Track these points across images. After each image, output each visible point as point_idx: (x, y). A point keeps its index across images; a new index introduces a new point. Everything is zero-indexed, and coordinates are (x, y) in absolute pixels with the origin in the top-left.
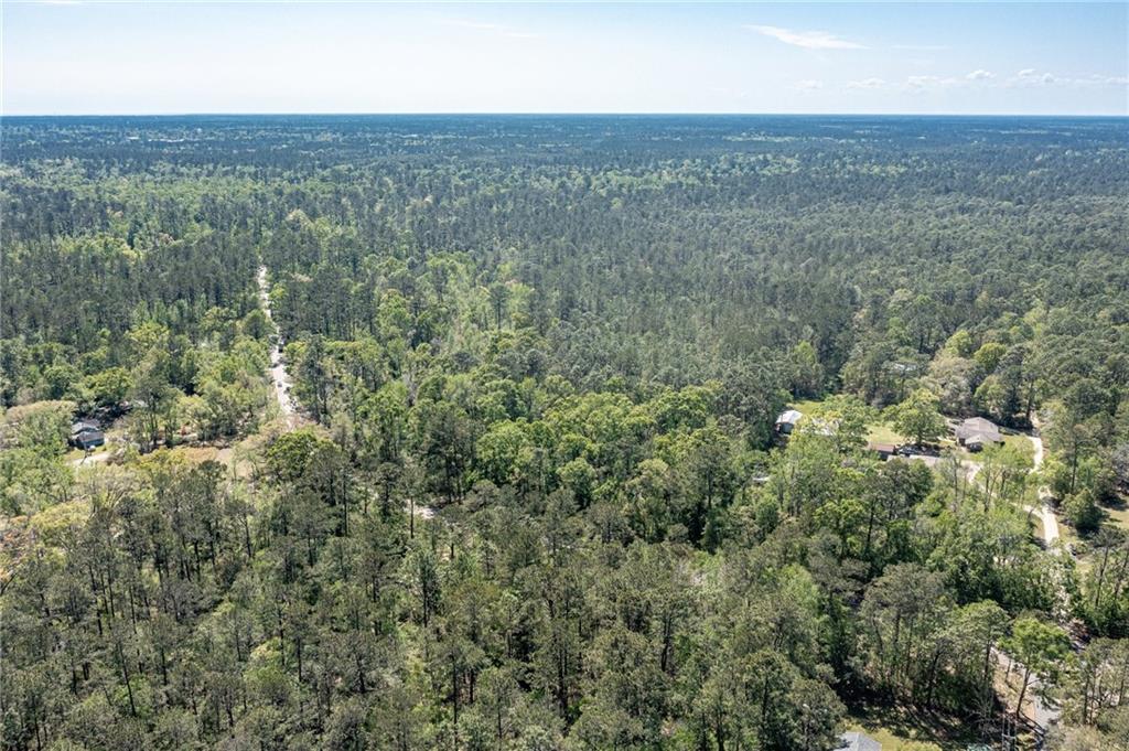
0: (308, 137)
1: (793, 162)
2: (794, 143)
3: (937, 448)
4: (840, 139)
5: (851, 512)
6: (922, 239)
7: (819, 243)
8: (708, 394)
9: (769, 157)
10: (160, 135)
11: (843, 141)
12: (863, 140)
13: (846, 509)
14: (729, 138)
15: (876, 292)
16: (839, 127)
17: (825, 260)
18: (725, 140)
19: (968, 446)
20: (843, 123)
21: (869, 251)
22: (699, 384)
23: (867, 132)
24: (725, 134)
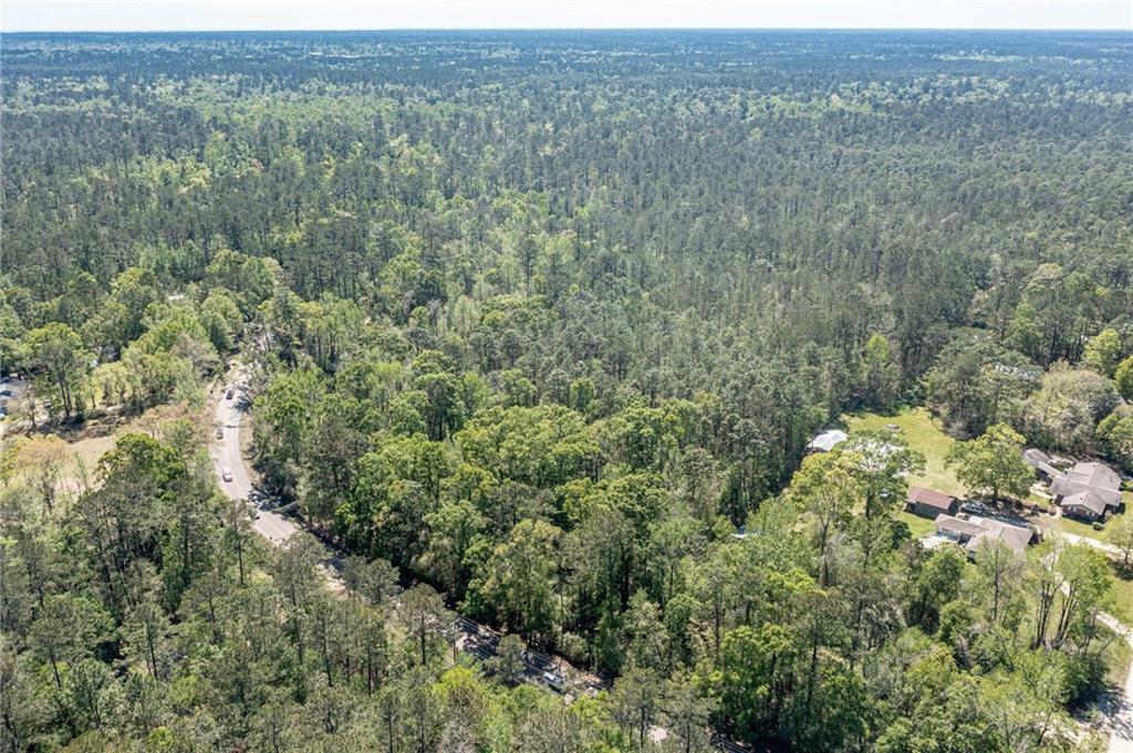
0: (484, 53)
1: (1002, 86)
2: (1016, 64)
3: (1020, 506)
4: (1075, 59)
5: (773, 647)
6: (1114, 192)
7: (975, 193)
8: (693, 411)
9: (974, 79)
10: (343, 50)
11: (1079, 61)
12: (1104, 60)
13: (767, 640)
14: (942, 57)
15: (1021, 265)
16: (1083, 44)
17: (973, 216)
18: (936, 60)
19: (1065, 508)
20: (1090, 40)
21: (1036, 206)
22: (689, 396)
23: (1114, 50)
24: (939, 52)
